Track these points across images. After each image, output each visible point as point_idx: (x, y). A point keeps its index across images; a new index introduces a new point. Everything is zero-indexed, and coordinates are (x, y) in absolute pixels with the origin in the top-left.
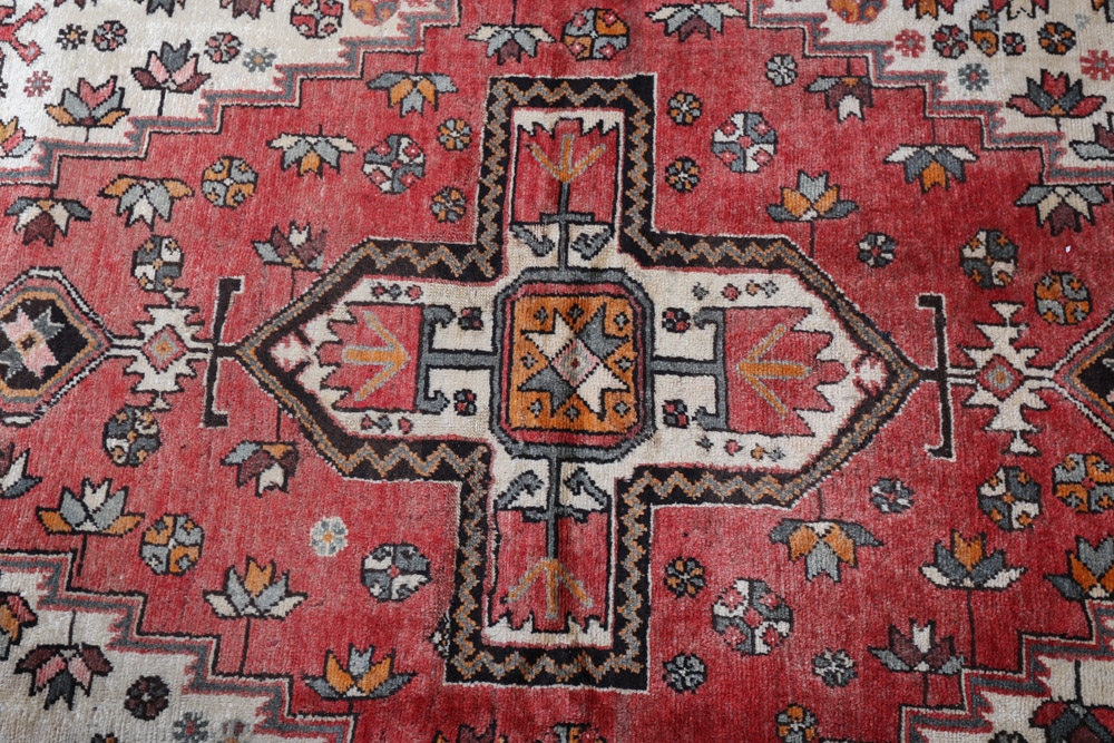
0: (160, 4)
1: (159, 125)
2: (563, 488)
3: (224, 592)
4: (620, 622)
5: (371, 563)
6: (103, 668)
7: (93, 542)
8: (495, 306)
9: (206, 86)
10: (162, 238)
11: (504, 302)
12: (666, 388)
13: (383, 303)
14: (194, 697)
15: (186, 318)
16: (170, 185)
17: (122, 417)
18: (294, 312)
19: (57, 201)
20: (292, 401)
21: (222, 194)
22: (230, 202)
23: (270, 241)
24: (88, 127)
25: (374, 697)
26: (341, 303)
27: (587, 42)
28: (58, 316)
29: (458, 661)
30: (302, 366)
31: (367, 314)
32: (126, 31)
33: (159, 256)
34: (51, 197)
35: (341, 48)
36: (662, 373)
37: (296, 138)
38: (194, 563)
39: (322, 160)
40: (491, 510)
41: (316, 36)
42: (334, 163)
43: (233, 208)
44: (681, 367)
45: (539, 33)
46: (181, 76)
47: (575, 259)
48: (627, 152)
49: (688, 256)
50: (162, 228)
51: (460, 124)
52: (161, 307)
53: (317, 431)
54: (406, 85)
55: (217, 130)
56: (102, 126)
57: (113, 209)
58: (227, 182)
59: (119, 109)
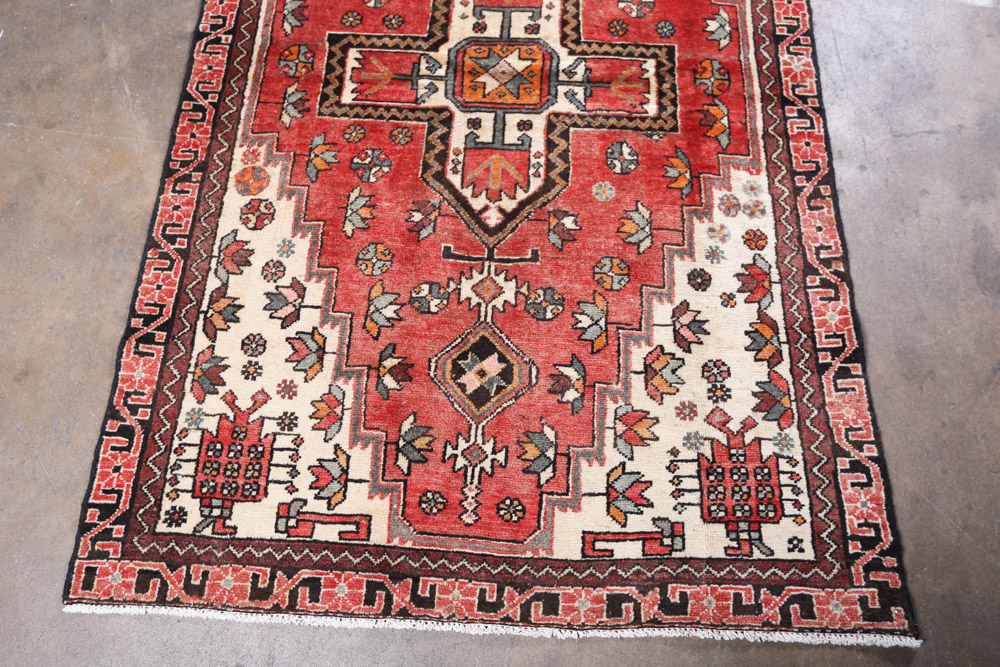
0: (233, 314)
1: (328, 309)
2: (572, 80)
3: (638, 244)
4: (642, 55)
5: (618, 170)
6: (684, 306)
7: (613, 319)
8: (468, 112)
9: (302, 280)
10: (411, 297)
11: (465, 107)
12: (518, 32)
13: (463, 169)
14: (697, 255)
15: (467, 279)
16: (373, 295)
17: (532, 311)
18: (466, 216)
19: (380, 365)
20: (524, 213)
21: (383, 262)
22: (389, 257)
23: (418, 232)
24: (325, 353)
25: (690, 166)
26: (461, 191)
27: (301, 65)
28: (464, 356)
29: (667, 127)
30: (501, 210)
31: (468, 177)
32: (252, 334)
33: (424, 297)
34: (378, 369)
35: (285, 198)
36: (509, 35)
37: (347, 222)
38: (622, 261)
39: (364, 206)
40: (586, 113)
41: (273, 214)
42: (367, 199)
43: (393, 256)
44: (506, 26)
45: (290, 90)
46: (291, 295)
47: (441, 72)
48: (376, 47)
49: (443, 20)
50: (404, 298)
51: (348, 131)
52: (459, 294)
53: (542, 199)
54: (317, 161)
55: (336, 270)
56: (324, 344)
57: (389, 330)
58: (374, 260)
59: (312, 334)
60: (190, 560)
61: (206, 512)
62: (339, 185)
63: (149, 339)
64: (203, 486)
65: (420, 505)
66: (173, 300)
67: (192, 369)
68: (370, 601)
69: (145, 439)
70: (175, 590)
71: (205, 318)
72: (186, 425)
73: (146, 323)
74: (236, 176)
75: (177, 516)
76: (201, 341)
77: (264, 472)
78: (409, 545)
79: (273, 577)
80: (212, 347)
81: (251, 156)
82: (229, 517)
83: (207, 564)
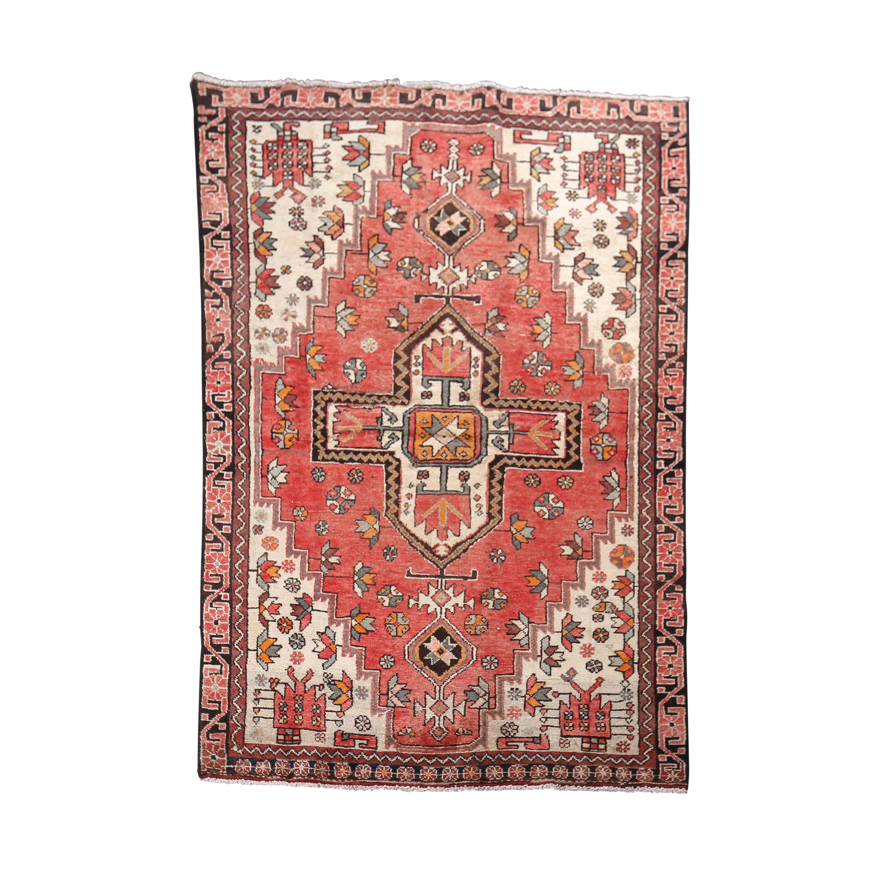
0: (619, 261)
1: (555, 266)
2: (391, 432)
3: (346, 308)
4: (337, 452)
5: (359, 361)
6: (316, 266)
7: (365, 257)
8: (470, 406)
9: (576, 283)
10: (500, 271)
11: (472, 409)
12: (434, 471)
13: (471, 362)
14: (305, 300)
15: (463, 284)
16: (526, 273)
17: (418, 263)
18: (466, 327)
19: (516, 227)
20: (426, 328)
21: (522, 294)
22: (518, 298)
23: (499, 315)
24: (554, 237)
25: (307, 364)
26: (471, 345)
27: (600, 443)
28: (462, 233)
29: (321, 394)
30: (442, 331)
31: (466, 356)
32: (604, 248)
33: (491, 271)
34: (518, 224)
35: (596, 341)
36: (441, 470)
37: (550, 323)
38: (357, 295)
39: (539, 334)
40: (381, 406)
41: (603, 329)
42: (537, 339)
43: (515, 299)
44: (444, 478)
45: (604, 423)
46: (581, 274)
47: (492, 437)
48: (544, 459)
49: (494, 482)
50: (505, 271)
51: (557, 391)
52: (468, 274)
53: (413, 339)
54: (577, 368)
55: (553, 290)
56: (555, 242)
57: (513, 250)
58: (528, 296)
59: (564, 249)
60: (619, 121)
61: (614, 146)
62: (558, 349)
63: (672, 244)
64: (620, 160)
65: (484, 148)
66: (661, 271)
67: (640, 227)
68: (510, 100)
69: (660, 186)
70: (625, 106)
71: (637, 258)
72: (636, 194)
73: (675, 254)
74: (634, 357)
75: (631, 143)
76: (637, 244)
77: (582, 167)
78: (489, 125)
79: (568, 112)
80: (629, 240)
81: (626, 371)
82: (600, 144)
83: (608, 120)
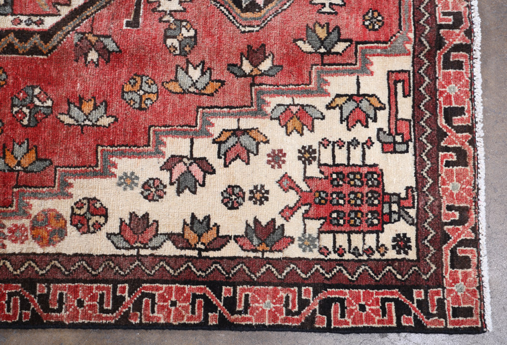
0: (201, 223)
1: (192, 132)
9: (162, 161)
10: (180, 55)
13: (36, 16)
15: (159, 5)
16: (179, 90)
18: (92, 10)
19: (250, 75)
21: (144, 84)
22: (138, 79)
23: (110, 52)
24: (238, 129)
26: (63, 16)
28: (238, 3)
31: (47, 9)
32: (222, 201)
33: (180, 42)
34: (254, 77)
35: (70, 190)
37: (98, 123)
39: (80, 108)
41: (89, 200)
42: (72, 106)
43: (136, 75)
46: (179, 169)
50: (181, 61)
52: (175, 11)
54: (25, 162)
55: (152, 129)
56: (230, 130)
57: (214, 72)
58: (141, 92)
59: (220, 143)
60: (438, 224)
61: (395, 216)
62: (55, 136)
63: (230, 303)
64: (372, 224)
65: (377, 30)
66: (187, 287)
67: (259, 255)
68: (459, 65)
69: (331, 287)
70: (465, 233)
71: (206, 250)
72: (316, 250)
73: (214, 308)
74: (42, 246)
75: (401, 242)
76: (231, 250)
77: (355, 169)
78: (411, 35)
79: (447, 149)
80: (236, 238)
81: (18, 234)
82: (398, 195)
83: (440, 207)
